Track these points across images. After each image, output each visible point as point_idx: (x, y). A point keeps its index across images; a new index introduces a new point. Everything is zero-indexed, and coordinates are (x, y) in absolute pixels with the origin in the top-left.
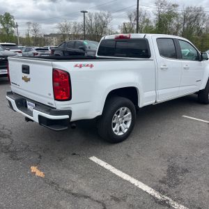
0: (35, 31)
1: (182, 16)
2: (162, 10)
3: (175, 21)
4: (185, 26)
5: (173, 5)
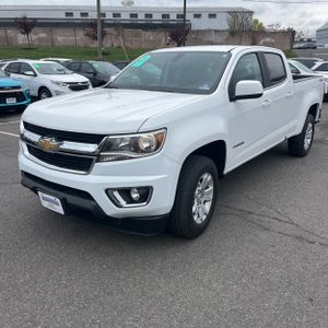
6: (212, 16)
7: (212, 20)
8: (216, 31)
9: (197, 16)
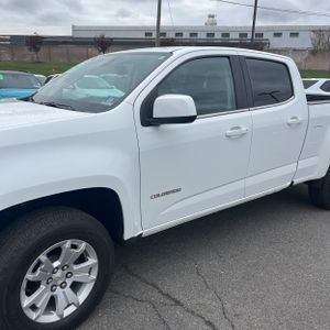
6: (294, 35)
7: (295, 39)
8: (295, 50)
9: (278, 35)
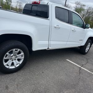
0: (20, 6)
1: (86, 11)
2: (78, 6)
3: (83, 13)
4: (87, 16)
5: (83, 5)
